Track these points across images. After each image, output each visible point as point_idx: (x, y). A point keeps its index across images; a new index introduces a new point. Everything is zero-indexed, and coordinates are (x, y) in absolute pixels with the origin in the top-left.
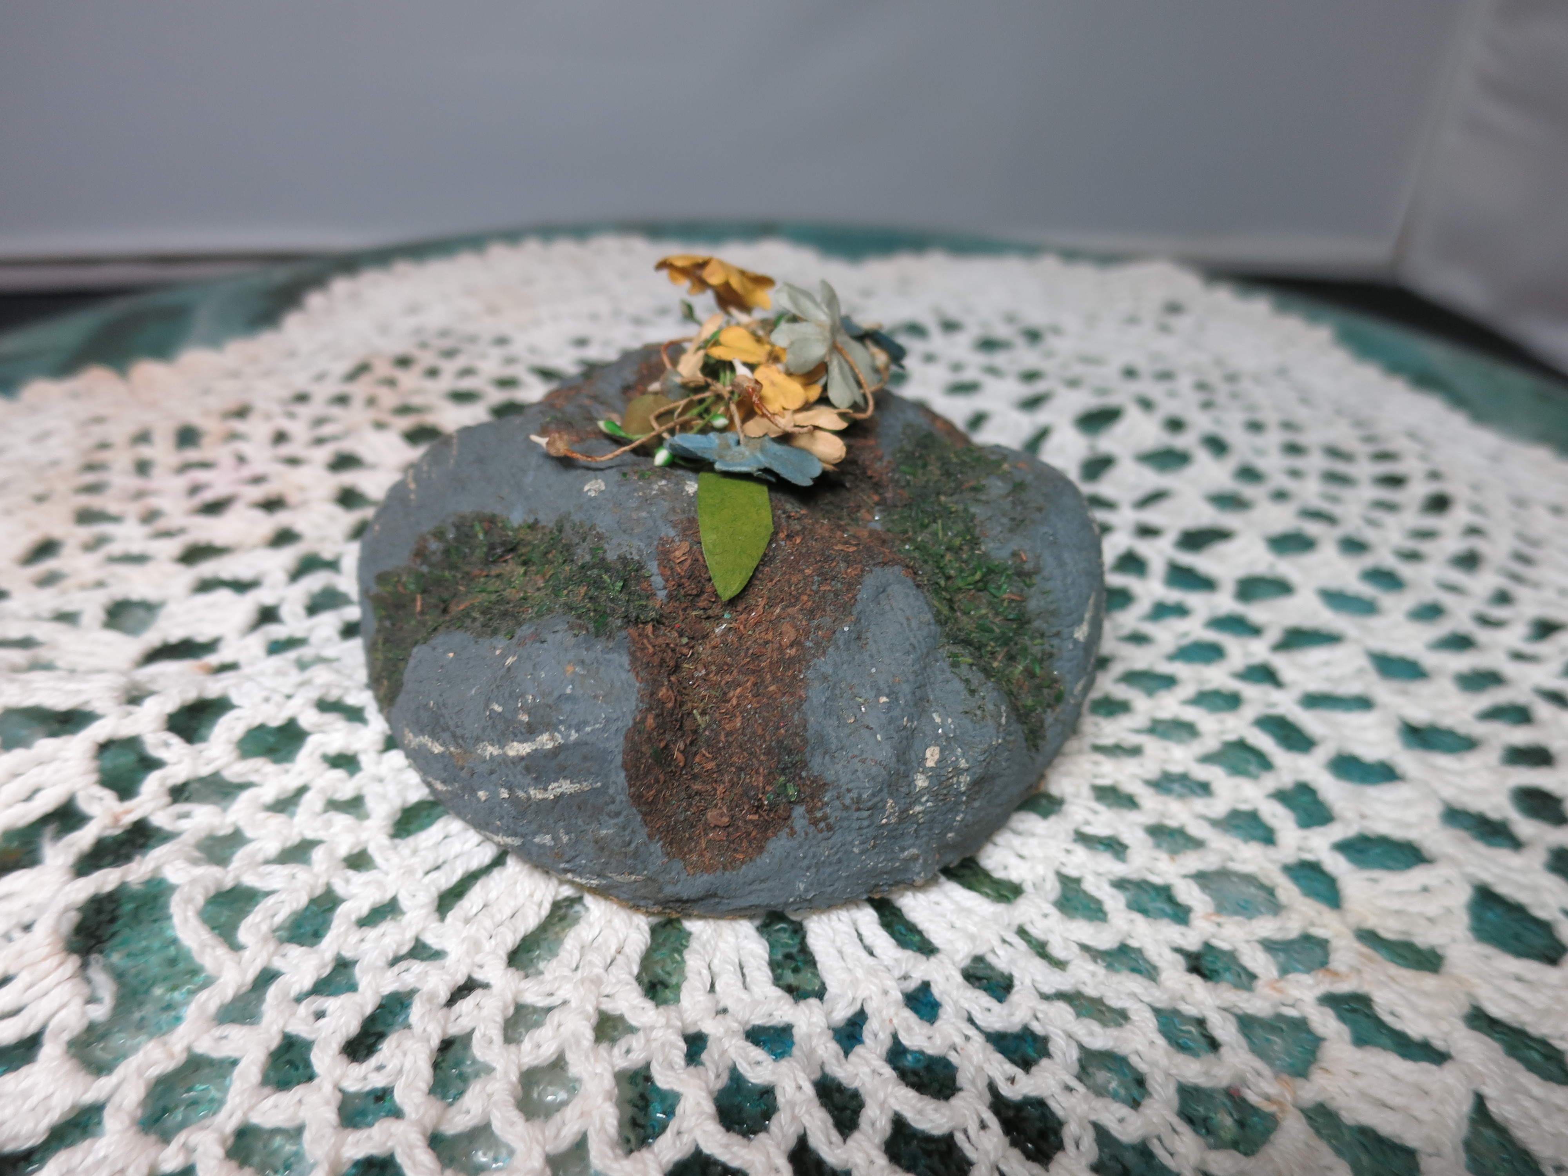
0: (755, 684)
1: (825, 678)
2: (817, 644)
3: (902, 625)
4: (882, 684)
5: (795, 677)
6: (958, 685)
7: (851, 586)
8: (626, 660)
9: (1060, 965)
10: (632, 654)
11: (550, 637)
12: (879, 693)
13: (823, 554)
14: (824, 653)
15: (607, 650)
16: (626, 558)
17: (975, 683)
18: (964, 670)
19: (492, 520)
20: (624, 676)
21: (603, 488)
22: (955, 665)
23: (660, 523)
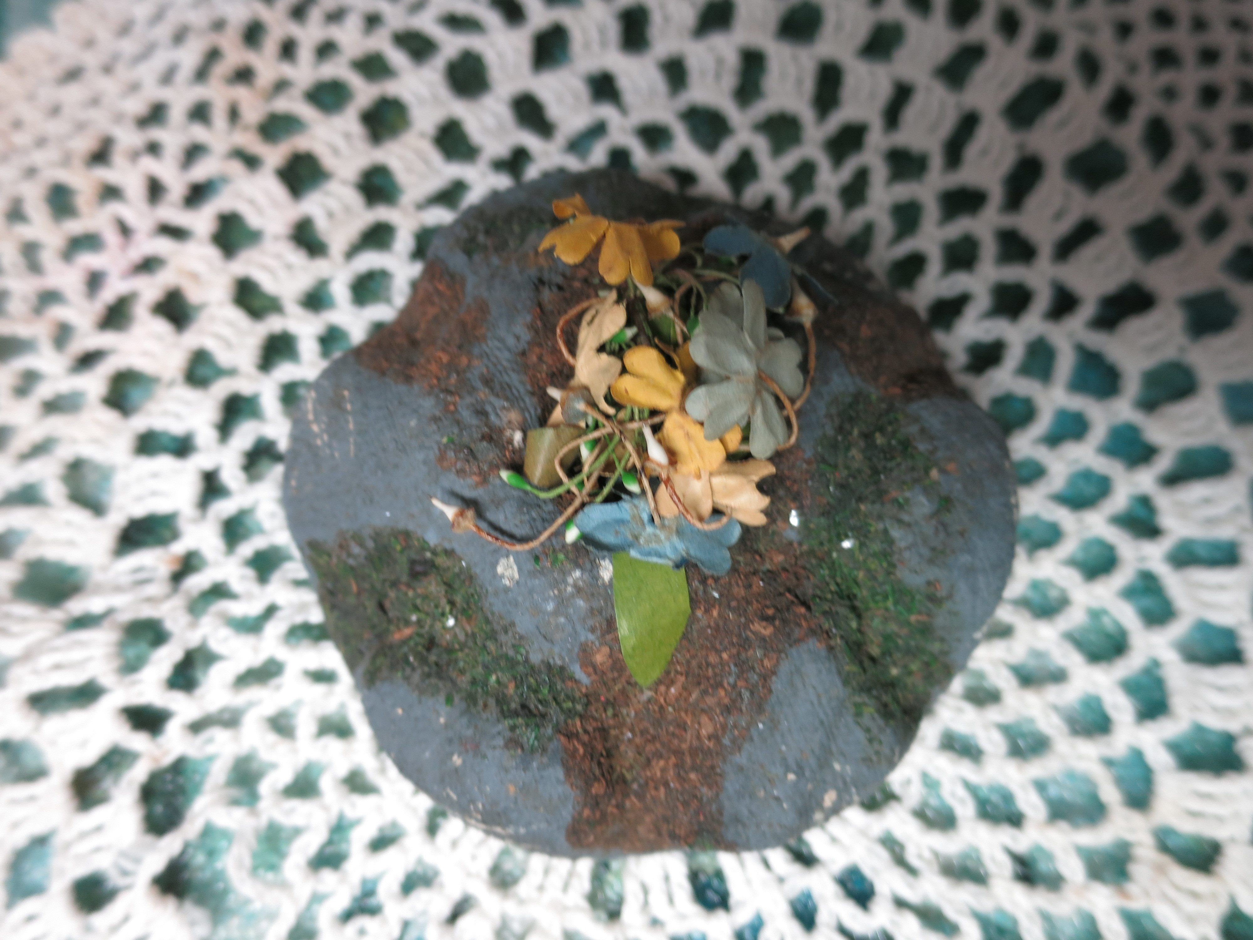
0: (676, 766)
1: (741, 769)
2: (734, 741)
3: (812, 703)
4: (791, 761)
5: (713, 768)
6: (860, 735)
7: (765, 678)
8: (559, 772)
9: (912, 871)
10: (564, 765)
11: (490, 753)
12: (788, 769)
13: (739, 636)
14: (740, 749)
15: (542, 767)
16: (549, 663)
17: (875, 731)
18: (866, 720)
19: (407, 535)
20: (560, 789)
21: (516, 576)
22: (858, 714)
23: (579, 627)
